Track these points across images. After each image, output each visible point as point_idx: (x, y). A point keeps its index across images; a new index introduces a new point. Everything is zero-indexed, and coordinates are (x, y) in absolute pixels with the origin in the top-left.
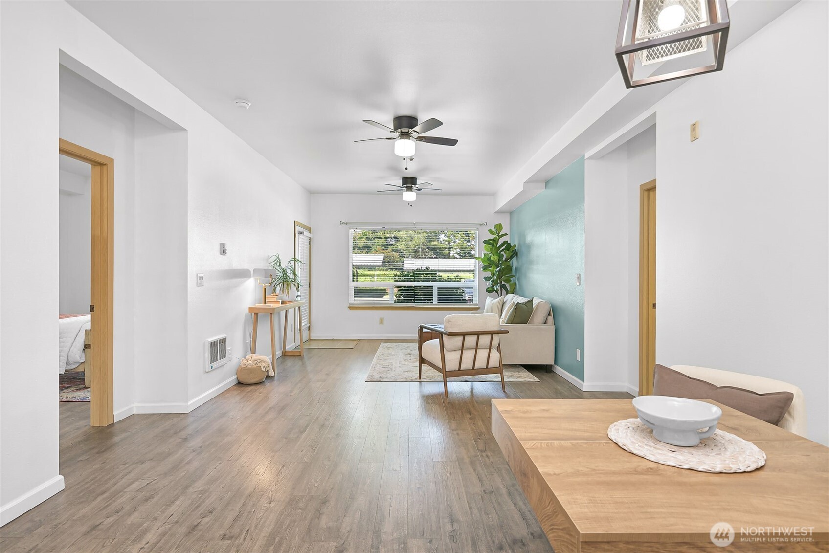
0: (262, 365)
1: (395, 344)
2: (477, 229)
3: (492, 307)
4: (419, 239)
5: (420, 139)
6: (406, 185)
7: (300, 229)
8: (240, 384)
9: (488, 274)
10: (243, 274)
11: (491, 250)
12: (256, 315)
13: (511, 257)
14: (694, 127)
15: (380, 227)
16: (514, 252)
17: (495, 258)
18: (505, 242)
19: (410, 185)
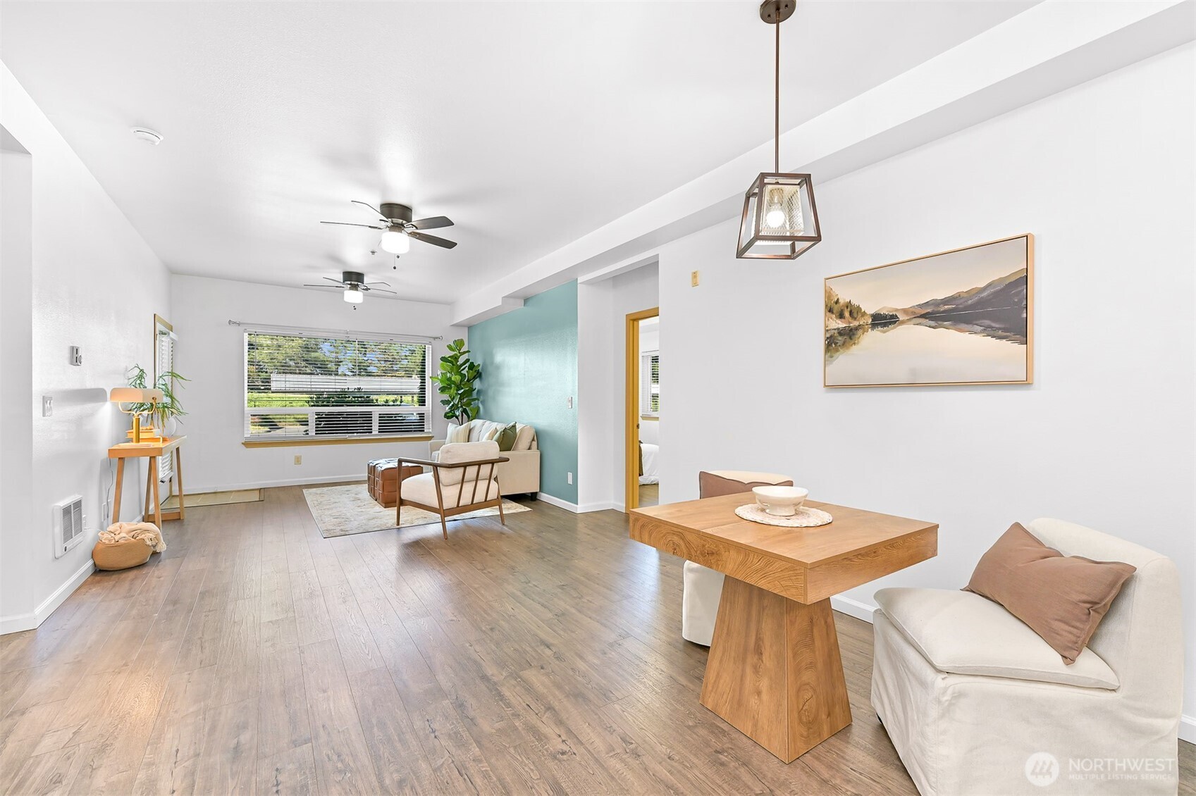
0: (146, 536)
1: (327, 488)
2: (430, 343)
3: (457, 434)
4: (292, 348)
5: (413, 235)
6: (349, 282)
7: (162, 328)
8: (100, 571)
9: (446, 397)
10: (95, 395)
11: (452, 369)
12: (119, 461)
13: (475, 378)
14: (695, 275)
15: (296, 333)
16: (477, 373)
17: (456, 378)
18: (467, 360)
19: (356, 283)
